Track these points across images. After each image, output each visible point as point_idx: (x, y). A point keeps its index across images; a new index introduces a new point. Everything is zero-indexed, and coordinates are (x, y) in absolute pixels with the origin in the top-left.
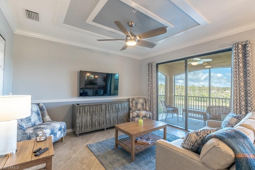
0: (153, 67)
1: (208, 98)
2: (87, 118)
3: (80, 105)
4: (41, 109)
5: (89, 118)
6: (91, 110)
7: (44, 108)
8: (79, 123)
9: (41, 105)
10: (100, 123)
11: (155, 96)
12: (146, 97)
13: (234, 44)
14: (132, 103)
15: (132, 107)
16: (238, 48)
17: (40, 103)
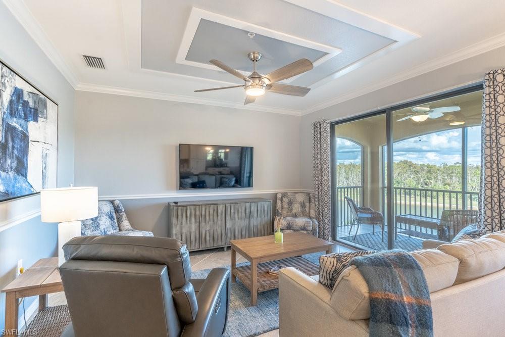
0: (324, 129)
1: (460, 192)
2: (190, 228)
3: (179, 204)
4: (117, 210)
5: (194, 227)
6: (198, 213)
7: (122, 208)
8: (176, 235)
9: (117, 202)
10: (215, 236)
11: (327, 188)
12: (311, 191)
13: (486, 74)
14: (282, 201)
15: (281, 209)
16: (495, 81)
17: (115, 200)
